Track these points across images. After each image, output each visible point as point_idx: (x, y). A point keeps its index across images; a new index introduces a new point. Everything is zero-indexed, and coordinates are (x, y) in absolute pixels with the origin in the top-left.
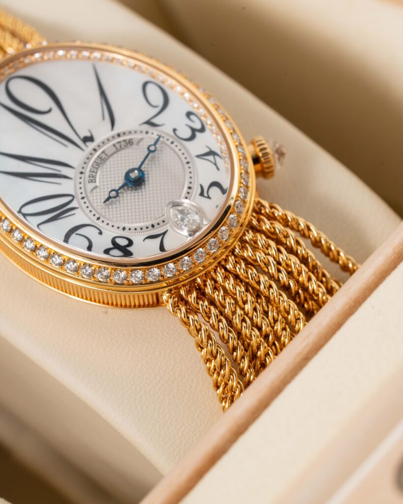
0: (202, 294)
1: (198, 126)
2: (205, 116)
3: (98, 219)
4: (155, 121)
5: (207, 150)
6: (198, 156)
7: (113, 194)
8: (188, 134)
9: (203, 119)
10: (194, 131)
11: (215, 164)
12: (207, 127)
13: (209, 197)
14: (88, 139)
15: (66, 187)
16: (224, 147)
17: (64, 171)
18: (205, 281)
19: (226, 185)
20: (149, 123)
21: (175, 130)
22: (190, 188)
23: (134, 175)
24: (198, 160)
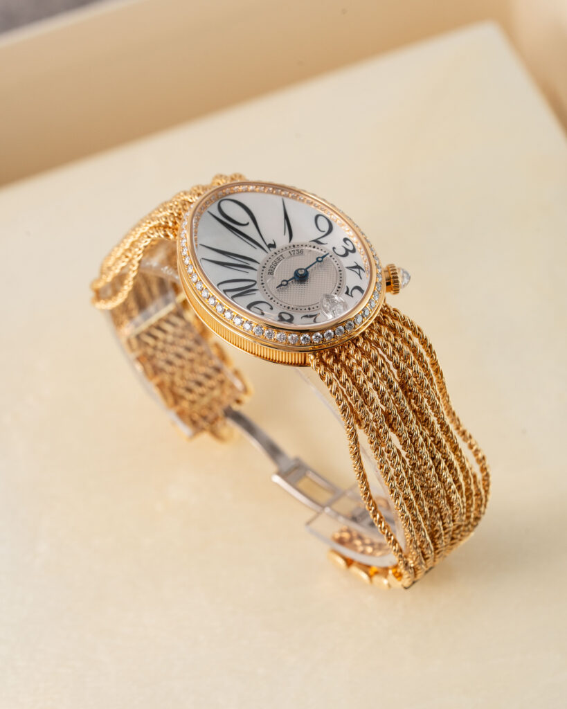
0: (337, 360)
1: (350, 248)
2: (357, 242)
3: (272, 299)
4: (321, 240)
5: (355, 265)
6: (348, 268)
7: (285, 283)
8: (343, 252)
9: (355, 244)
10: (347, 251)
11: (359, 275)
12: (357, 250)
13: (352, 296)
14: (273, 246)
15: (252, 275)
16: (367, 263)
17: (252, 264)
18: (340, 352)
19: (365, 288)
20: (316, 241)
21: (334, 248)
22: (339, 287)
23: (301, 273)
24: (347, 270)
